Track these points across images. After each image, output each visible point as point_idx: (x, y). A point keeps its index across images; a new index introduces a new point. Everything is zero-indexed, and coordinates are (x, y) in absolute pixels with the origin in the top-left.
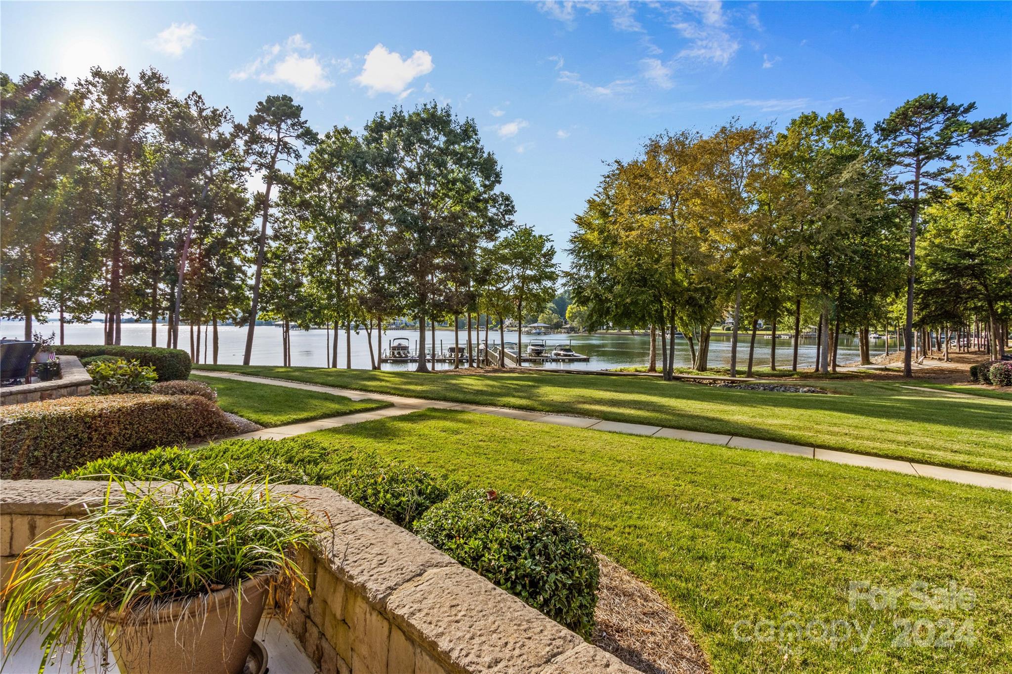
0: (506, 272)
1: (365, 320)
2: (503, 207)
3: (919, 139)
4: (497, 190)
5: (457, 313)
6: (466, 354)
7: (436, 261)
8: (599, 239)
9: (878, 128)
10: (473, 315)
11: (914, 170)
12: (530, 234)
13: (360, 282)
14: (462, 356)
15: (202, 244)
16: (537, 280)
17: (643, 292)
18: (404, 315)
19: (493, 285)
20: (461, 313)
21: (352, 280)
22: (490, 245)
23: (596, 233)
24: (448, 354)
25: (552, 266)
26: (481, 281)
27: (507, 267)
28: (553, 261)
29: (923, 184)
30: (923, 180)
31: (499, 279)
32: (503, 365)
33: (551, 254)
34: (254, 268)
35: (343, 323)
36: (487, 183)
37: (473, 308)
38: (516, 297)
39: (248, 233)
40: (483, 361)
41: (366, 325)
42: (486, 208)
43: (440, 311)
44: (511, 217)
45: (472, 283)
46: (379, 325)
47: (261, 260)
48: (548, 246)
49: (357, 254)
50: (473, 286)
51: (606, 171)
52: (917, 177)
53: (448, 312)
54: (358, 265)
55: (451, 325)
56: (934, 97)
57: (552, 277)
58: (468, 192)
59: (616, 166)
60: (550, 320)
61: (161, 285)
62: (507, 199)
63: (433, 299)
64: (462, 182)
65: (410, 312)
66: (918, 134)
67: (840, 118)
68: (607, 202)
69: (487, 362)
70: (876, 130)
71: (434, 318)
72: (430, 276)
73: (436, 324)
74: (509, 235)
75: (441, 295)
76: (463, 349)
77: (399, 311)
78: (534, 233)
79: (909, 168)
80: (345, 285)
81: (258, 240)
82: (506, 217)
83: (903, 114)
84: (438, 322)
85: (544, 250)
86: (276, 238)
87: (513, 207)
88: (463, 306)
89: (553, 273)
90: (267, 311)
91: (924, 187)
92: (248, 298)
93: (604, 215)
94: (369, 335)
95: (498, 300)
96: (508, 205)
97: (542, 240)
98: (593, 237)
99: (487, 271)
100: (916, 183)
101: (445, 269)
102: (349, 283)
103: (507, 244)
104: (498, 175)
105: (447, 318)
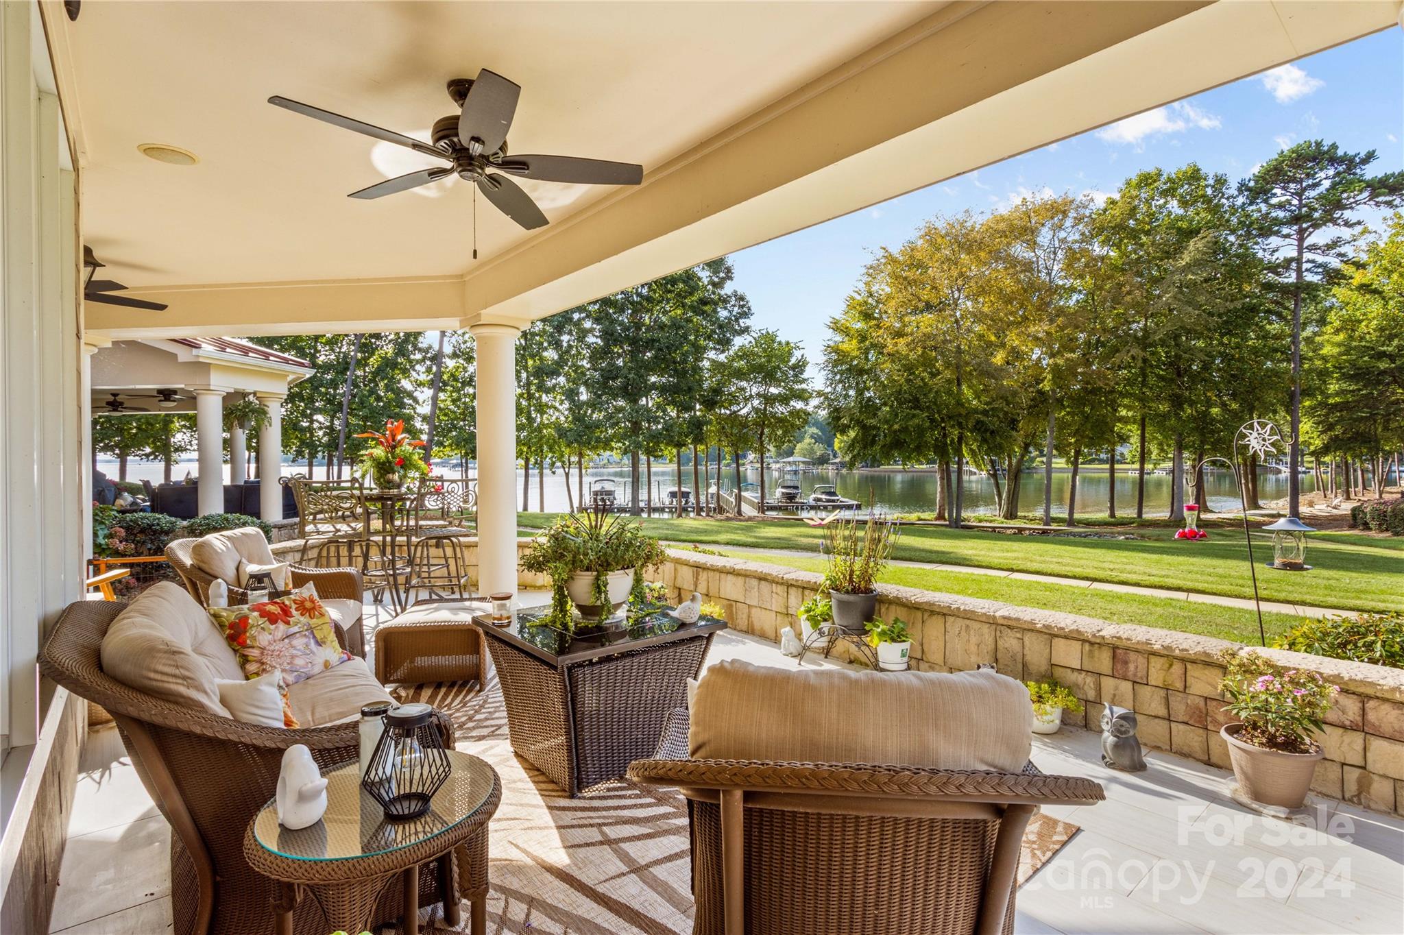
0: (743, 389)
1: (562, 456)
2: (736, 309)
3: (1300, 200)
4: (728, 289)
5: (679, 445)
6: (692, 499)
7: (653, 379)
8: (859, 349)
9: (1242, 187)
10: (701, 447)
11: (1296, 243)
12: (774, 341)
13: (556, 408)
14: (687, 502)
15: (367, 365)
16: (784, 400)
17: (914, 416)
18: (612, 449)
19: (726, 408)
20: (684, 445)
21: (547, 405)
22: (722, 358)
23: (854, 342)
24: (667, 501)
25: (804, 381)
26: (710, 404)
27: (744, 384)
28: (805, 376)
29: (1308, 261)
30: (1307, 256)
31: (733, 400)
32: (739, 513)
33: (800, 367)
34: (429, 393)
35: (536, 460)
36: (716, 280)
37: (699, 439)
38: (756, 423)
39: (420, 350)
40: (715, 509)
41: (563, 462)
42: (715, 311)
43: (657, 443)
44: (747, 321)
45: (698, 407)
46: (580, 463)
47: (437, 383)
48: (797, 354)
49: (554, 373)
50: (700, 410)
51: (870, 260)
52: (1300, 252)
53: (668, 444)
54: (554, 386)
55: (671, 461)
56: (1318, 144)
57: (802, 396)
58: (691, 294)
59: (882, 253)
60: (811, 451)
61: (319, 417)
62: (742, 298)
63: (648, 428)
64: (684, 282)
65: (620, 445)
66: (1299, 194)
67: (1195, 176)
68: (870, 300)
69: (720, 510)
70: (1240, 190)
71: (649, 452)
72: (644, 399)
73: (652, 459)
74: (746, 342)
75: (659, 423)
76: (688, 493)
77: (606, 445)
78: (778, 339)
79: (1288, 240)
80: (537, 411)
81: (432, 359)
82: (741, 321)
83: (1275, 169)
84: (655, 457)
85: (793, 361)
86: (455, 355)
87: (749, 309)
88: (686, 436)
89: (804, 390)
90: (445, 447)
91: (1309, 265)
92: (421, 431)
93: (867, 316)
94: (567, 475)
95: (732, 427)
96: (743, 306)
97: (789, 349)
98: (851, 346)
99: (717, 391)
100: (1299, 260)
101: (663, 389)
102: (541, 408)
103: (744, 354)
104: (729, 270)
105: (666, 452)
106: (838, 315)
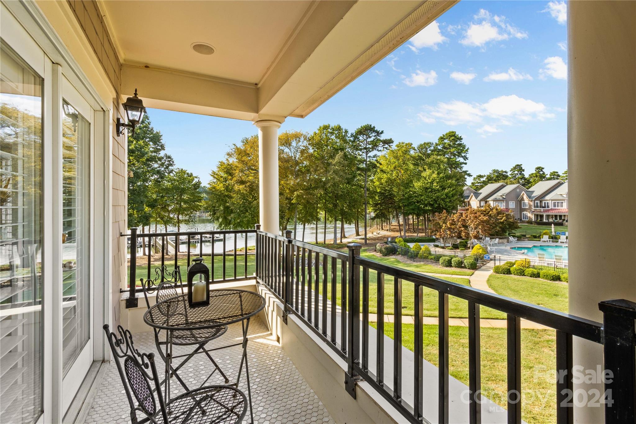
2: (167, 162)
3: (366, 142)
4: (162, 154)
11: (365, 155)
29: (368, 161)
32: (167, 252)
44: (172, 167)
51: (229, 150)
52: (367, 158)
56: (371, 125)
59: (234, 147)
62: (169, 157)
67: (339, 128)
70: (351, 136)
83: (360, 131)
87: (173, 162)
96: (170, 161)
97: (192, 177)
106: (216, 170)
